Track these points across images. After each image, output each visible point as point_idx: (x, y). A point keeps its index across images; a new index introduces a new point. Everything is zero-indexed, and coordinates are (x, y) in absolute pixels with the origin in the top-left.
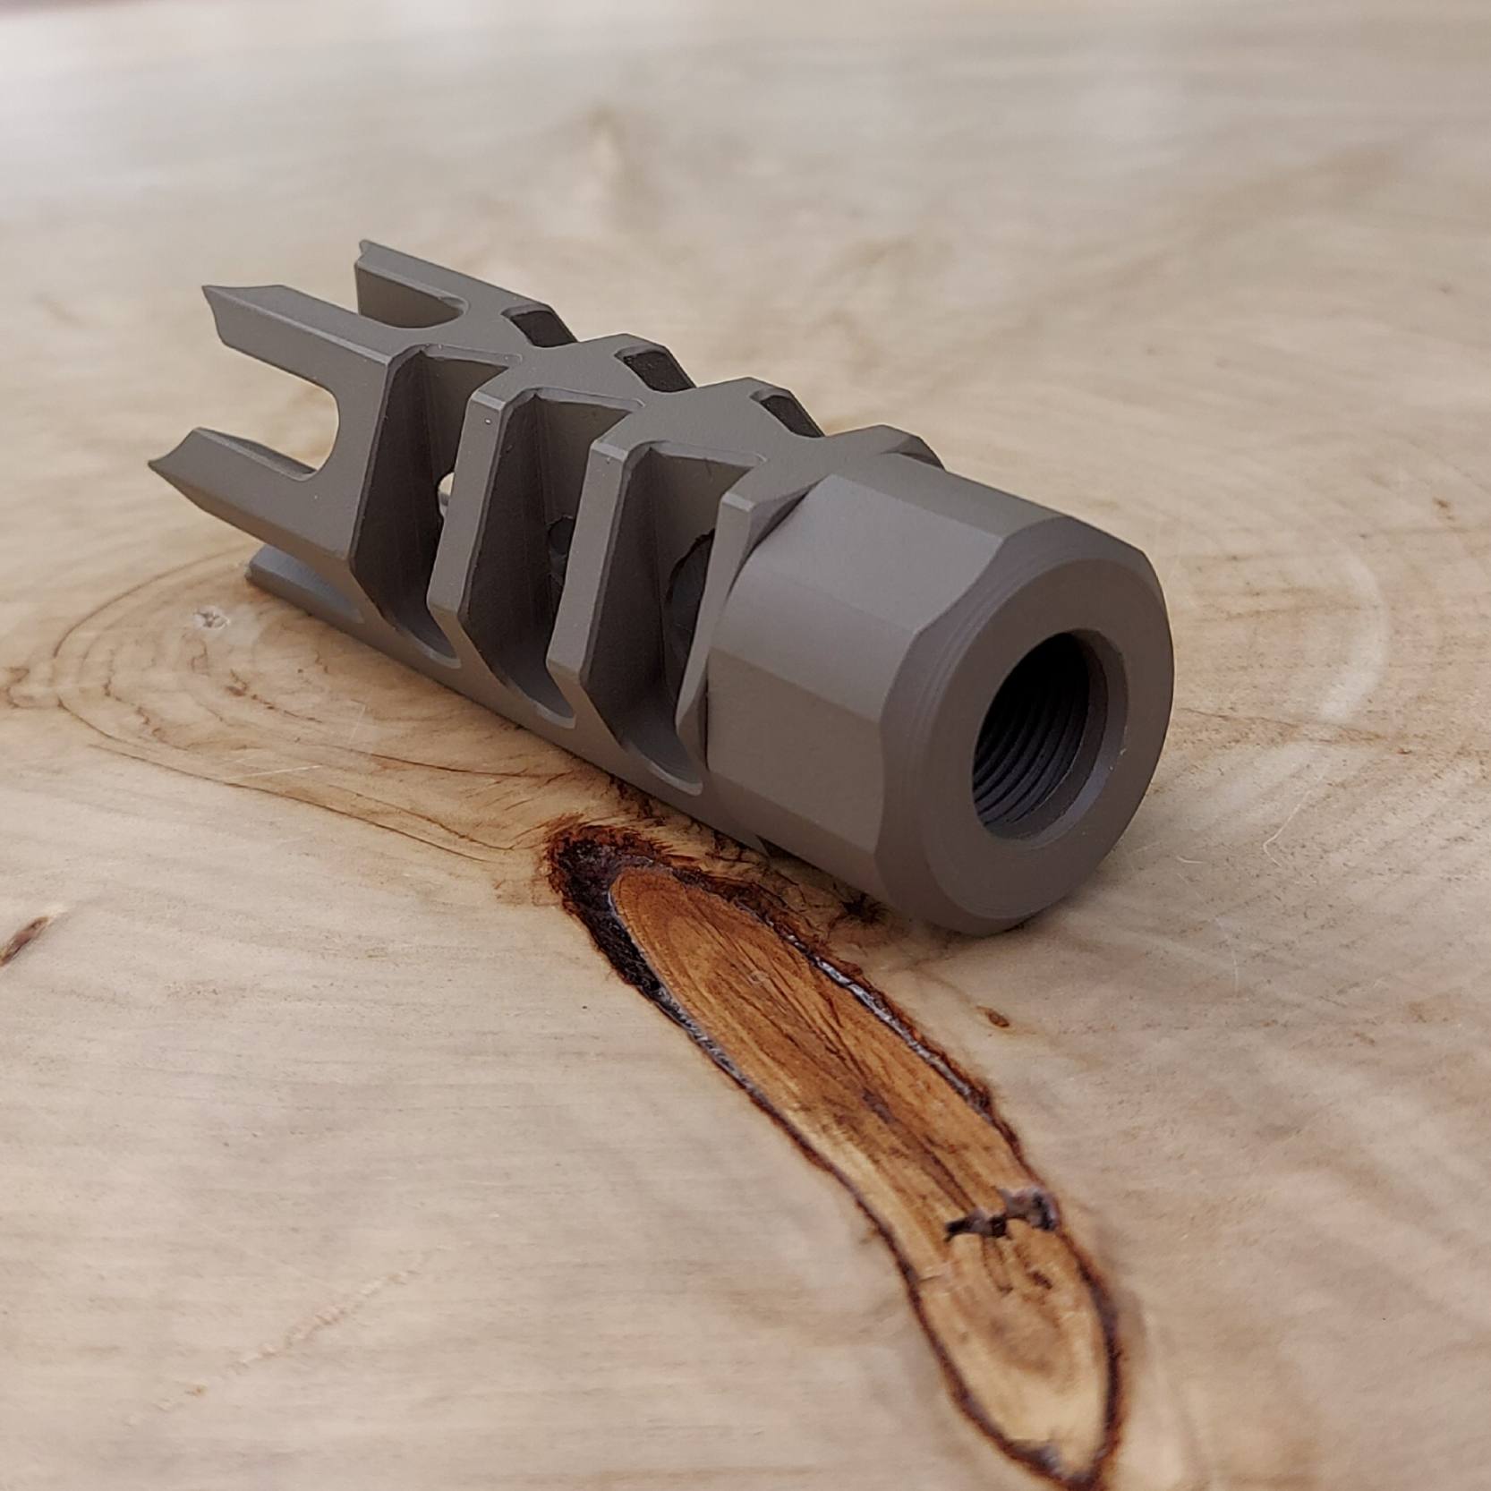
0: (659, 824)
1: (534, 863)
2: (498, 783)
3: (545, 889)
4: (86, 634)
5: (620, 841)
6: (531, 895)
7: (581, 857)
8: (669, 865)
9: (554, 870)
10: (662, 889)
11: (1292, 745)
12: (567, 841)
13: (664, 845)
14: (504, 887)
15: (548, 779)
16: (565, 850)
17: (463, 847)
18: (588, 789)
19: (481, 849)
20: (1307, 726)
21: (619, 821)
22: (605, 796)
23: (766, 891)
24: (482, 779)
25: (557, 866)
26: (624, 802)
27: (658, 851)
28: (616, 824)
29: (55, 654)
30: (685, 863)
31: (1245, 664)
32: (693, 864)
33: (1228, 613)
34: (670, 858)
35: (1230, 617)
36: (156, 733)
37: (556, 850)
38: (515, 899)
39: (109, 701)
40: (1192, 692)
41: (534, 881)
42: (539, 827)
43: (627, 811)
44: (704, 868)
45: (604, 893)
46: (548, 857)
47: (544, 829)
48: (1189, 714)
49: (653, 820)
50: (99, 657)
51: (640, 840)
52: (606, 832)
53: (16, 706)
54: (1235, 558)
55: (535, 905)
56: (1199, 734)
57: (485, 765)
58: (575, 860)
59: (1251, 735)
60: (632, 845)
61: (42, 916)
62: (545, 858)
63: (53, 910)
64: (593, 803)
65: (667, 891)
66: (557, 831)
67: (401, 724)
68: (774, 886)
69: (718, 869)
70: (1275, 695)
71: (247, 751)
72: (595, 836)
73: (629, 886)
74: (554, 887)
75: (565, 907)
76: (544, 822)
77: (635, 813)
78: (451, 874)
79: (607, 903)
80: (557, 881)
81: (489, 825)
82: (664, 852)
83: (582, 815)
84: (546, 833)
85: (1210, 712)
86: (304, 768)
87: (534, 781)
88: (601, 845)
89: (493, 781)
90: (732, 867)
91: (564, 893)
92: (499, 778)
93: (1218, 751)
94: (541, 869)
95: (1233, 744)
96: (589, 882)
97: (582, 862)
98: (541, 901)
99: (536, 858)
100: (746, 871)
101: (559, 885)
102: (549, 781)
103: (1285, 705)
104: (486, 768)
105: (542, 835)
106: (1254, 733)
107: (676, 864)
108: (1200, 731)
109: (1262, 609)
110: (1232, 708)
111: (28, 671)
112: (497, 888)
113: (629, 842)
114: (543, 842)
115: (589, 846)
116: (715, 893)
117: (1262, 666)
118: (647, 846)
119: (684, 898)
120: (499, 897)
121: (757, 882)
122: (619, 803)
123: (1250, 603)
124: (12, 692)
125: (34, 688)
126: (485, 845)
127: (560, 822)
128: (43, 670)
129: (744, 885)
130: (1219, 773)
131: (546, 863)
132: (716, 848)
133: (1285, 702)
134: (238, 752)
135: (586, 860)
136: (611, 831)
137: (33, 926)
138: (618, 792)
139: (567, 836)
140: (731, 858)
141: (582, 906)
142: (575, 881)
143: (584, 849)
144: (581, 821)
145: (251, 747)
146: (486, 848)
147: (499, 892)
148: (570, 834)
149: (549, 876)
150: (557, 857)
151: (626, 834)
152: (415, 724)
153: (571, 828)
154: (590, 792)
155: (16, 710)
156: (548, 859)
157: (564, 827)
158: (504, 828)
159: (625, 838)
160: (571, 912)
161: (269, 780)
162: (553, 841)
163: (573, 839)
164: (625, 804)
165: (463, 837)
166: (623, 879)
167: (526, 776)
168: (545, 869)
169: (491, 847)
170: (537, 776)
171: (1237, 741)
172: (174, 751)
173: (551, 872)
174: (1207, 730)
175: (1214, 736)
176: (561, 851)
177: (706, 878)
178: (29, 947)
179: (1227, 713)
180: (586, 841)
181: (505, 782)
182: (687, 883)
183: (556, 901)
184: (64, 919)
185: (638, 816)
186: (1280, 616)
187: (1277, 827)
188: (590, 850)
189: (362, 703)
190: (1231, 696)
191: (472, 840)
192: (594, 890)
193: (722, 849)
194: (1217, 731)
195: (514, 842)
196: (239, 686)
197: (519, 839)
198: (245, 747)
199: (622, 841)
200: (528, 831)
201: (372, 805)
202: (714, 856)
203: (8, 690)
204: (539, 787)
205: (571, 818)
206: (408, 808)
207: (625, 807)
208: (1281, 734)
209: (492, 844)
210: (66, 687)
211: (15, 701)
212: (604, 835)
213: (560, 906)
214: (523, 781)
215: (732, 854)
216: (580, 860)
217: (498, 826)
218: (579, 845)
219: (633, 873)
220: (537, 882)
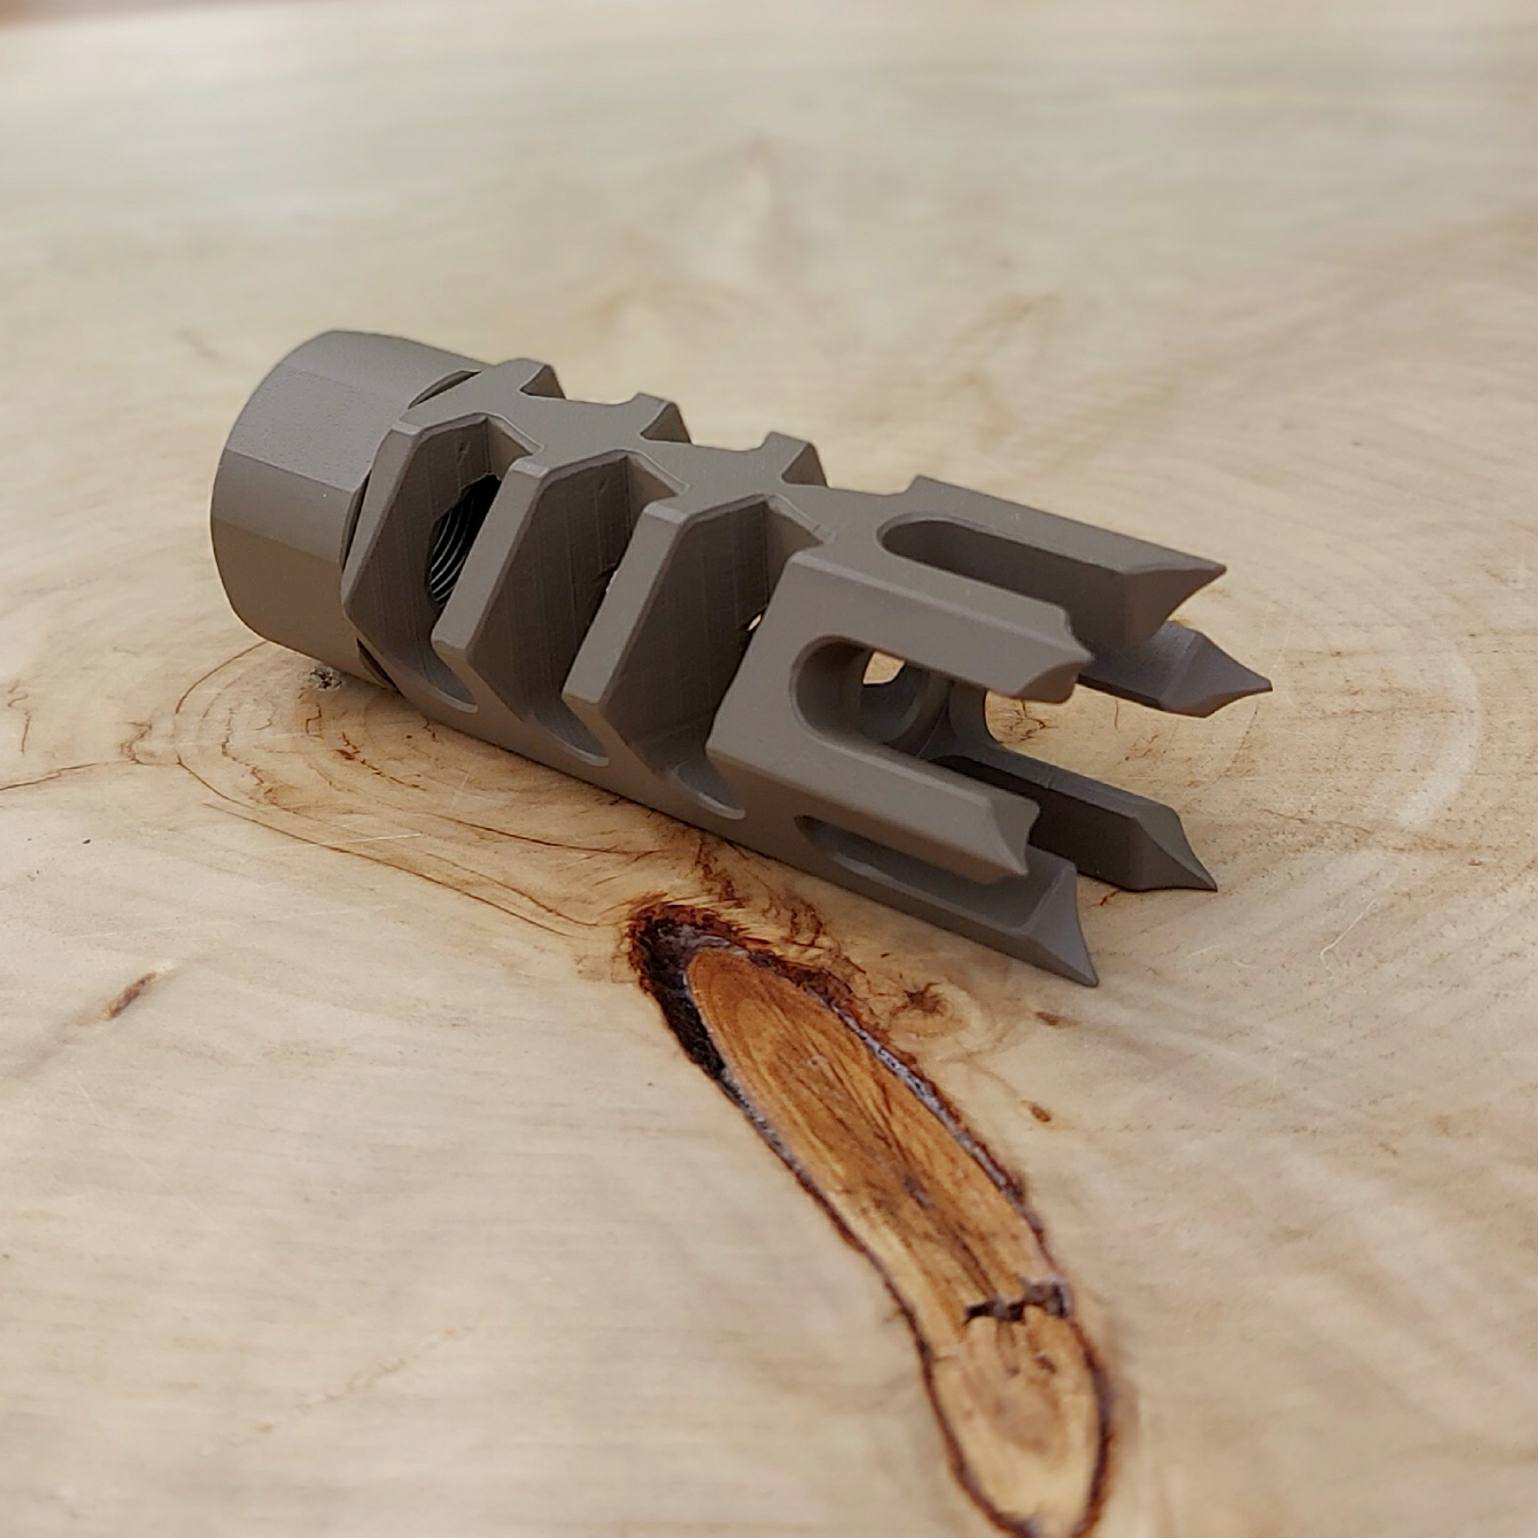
0: (739, 905)
1: (615, 940)
2: (588, 858)
3: (624, 966)
4: (208, 691)
5: (699, 921)
6: (610, 972)
7: (661, 935)
8: (744, 947)
9: (635, 948)
10: (735, 970)
11: (1364, 852)
12: (649, 919)
13: (743, 927)
14: (585, 962)
15: (636, 856)
16: (647, 928)
17: (549, 920)
18: (674, 868)
19: (567, 924)
20: (1383, 833)
21: (702, 902)
22: (690, 876)
23: (835, 978)
24: (574, 854)
25: (636, 943)
26: (707, 883)
27: (736, 933)
28: (698, 904)
29: (177, 710)
30: (759, 946)
31: (1332, 766)
32: (768, 947)
33: (1324, 712)
34: (748, 942)
35: (1324, 717)
36: (268, 795)
37: (638, 929)
38: (594, 975)
39: (227, 760)
40: (1275, 792)
41: (614, 957)
42: (624, 904)
43: (710, 891)
44: (778, 952)
45: (680, 972)
46: (630, 934)
47: (627, 907)
48: (1270, 815)
49: (735, 902)
50: (220, 714)
51: (719, 922)
52: (685, 912)
53: (138, 762)
54: (1339, 653)
55: (614, 981)
56: (1275, 836)
57: (577, 840)
58: (655, 938)
59: (1326, 840)
60: (711, 926)
61: (151, 972)
62: (626, 935)
63: (162, 967)
64: (678, 882)
65: (740, 972)
66: (638, 910)
67: (503, 795)
68: (843, 973)
69: (792, 953)
70: (1357, 800)
71: (354, 816)
72: (677, 915)
73: (704, 966)
74: (632, 965)
75: (641, 984)
76: (629, 899)
77: (716, 894)
78: (536, 947)
79: (682, 983)
80: (636, 958)
81: (577, 901)
82: (741, 934)
83: (666, 894)
84: (630, 910)
85: (1289, 814)
86: (406, 836)
87: (623, 858)
88: (681, 925)
89: (584, 855)
90: (806, 951)
91: (643, 971)
92: (590, 853)
93: (1292, 855)
94: (622, 947)
95: (1307, 848)
96: (667, 961)
97: (661, 941)
98: (619, 979)
99: (618, 936)
100: (819, 956)
101: (638, 963)
102: (638, 858)
103: (1365, 810)
104: (578, 843)
105: (626, 912)
106: (1329, 838)
107: (752, 946)
108: (1277, 833)
109: (1357, 709)
110: (1312, 812)
111: (150, 727)
112: (578, 963)
113: (708, 923)
114: (627, 920)
115: (670, 925)
116: (786, 977)
117: (1348, 768)
118: (724, 928)
119: (756, 981)
120: (580, 972)
121: (827, 968)
122: (702, 883)
123: (1348, 702)
124: (134, 747)
125: (155, 744)
126: (571, 920)
127: (645, 900)
128: (165, 726)
129: (814, 971)
130: (1288, 877)
131: (628, 940)
132: (791, 931)
133: (1365, 807)
134: (346, 817)
135: (666, 938)
136: (692, 911)
137: (142, 982)
138: (702, 872)
139: (650, 914)
140: (805, 942)
141: (658, 984)
142: (653, 958)
143: (664, 928)
144: (665, 899)
145: (357, 813)
146: (572, 923)
147: (580, 967)
148: (654, 912)
149: (629, 953)
150: (638, 935)
151: (708, 915)
152: (513, 795)
153: (652, 907)
154: (676, 871)
155: (138, 766)
156: (630, 937)
157: (646, 906)
158: (590, 903)
159: (705, 918)
160: (646, 990)
161: (371, 847)
162: (637, 918)
163: (655, 918)
164: (708, 884)
165: (550, 911)
166: (699, 961)
167: (616, 852)
168: (626, 946)
169: (577, 922)
170: (625, 853)
171: (1311, 846)
172: (285, 813)
173: (631, 949)
174: (1284, 833)
175: (1290, 840)
176: (642, 929)
177: (778, 961)
178: (138, 1002)
179: (1306, 815)
180: (667, 921)
181: (597, 858)
182: (760, 966)
183: (632, 979)
184: (170, 977)
185: (720, 898)
186: (1375, 718)
187: (1337, 935)
188: (671, 929)
189: (466, 772)
190: (1313, 798)
191: (559, 915)
192: (671, 969)
193: (797, 933)
194: (1294, 835)
195: (599, 918)
196: (349, 750)
197: (605, 915)
198: (351, 812)
199: (702, 922)
200: (612, 908)
201: (467, 876)
202: (789, 941)
203: (130, 747)
204: (628, 865)
205: (656, 897)
206: (501, 880)
207: (709, 887)
208: (1356, 841)
209: (577, 919)
210: (187, 745)
211: (137, 757)
212: (685, 915)
213: (637, 984)
214: (612, 857)
215: (805, 939)
216: (660, 938)
217: (584, 902)
218: (660, 923)
219: (709, 953)
220: (617, 959)
